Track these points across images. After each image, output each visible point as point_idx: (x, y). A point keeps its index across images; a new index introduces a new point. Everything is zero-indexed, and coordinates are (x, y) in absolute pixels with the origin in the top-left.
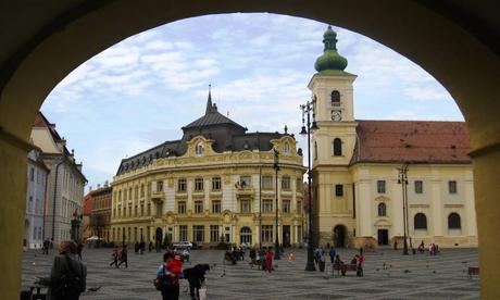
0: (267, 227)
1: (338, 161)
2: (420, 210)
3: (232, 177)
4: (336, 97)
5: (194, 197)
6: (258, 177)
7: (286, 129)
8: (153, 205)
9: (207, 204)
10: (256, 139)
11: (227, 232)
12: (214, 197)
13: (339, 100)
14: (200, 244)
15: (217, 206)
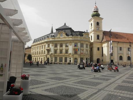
0: (82, 58)
1: (98, 41)
2: (121, 55)
3: (72, 43)
4: (98, 24)
5: (60, 49)
6: (80, 44)
7: (87, 31)
8: (46, 51)
9: (64, 51)
10: (79, 33)
11: (70, 59)
12: (66, 49)
13: (98, 25)
14: (61, 63)
15: (67, 52)
